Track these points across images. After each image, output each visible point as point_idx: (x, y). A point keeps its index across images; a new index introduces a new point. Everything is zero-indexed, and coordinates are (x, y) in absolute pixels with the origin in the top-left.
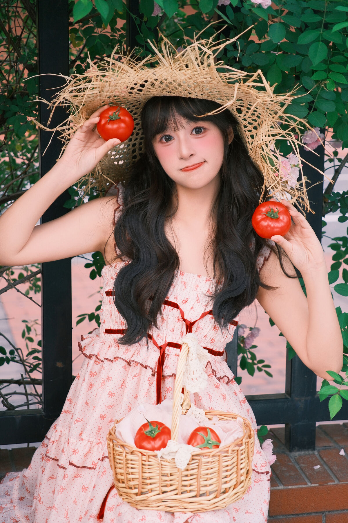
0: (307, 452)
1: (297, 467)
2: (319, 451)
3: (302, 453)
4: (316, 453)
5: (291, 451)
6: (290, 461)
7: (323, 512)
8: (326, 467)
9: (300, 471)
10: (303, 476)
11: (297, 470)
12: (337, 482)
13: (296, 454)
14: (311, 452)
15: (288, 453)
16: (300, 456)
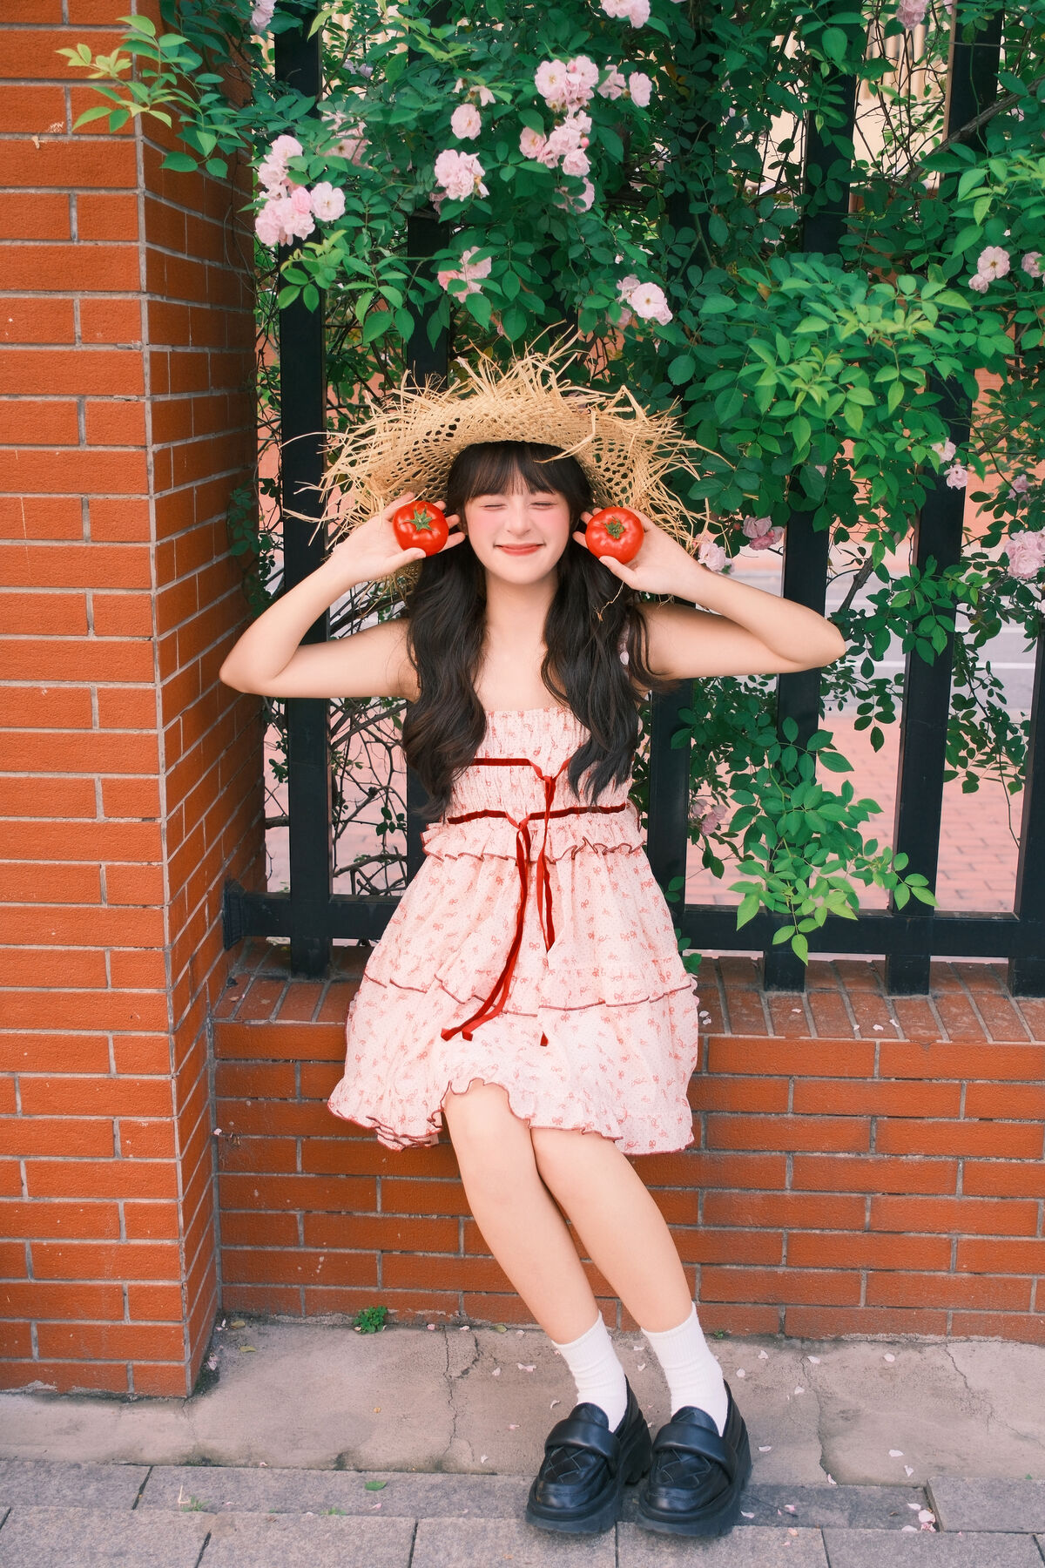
0: (790, 993)
1: (766, 1011)
2: (809, 994)
3: (783, 993)
4: (804, 995)
5: (766, 990)
6: (760, 1002)
7: (791, 1077)
8: (809, 1016)
9: (767, 1017)
10: (769, 1024)
11: (762, 1014)
12: (814, 1037)
13: (773, 994)
14: (796, 994)
15: (762, 991)
16: (778, 998)
